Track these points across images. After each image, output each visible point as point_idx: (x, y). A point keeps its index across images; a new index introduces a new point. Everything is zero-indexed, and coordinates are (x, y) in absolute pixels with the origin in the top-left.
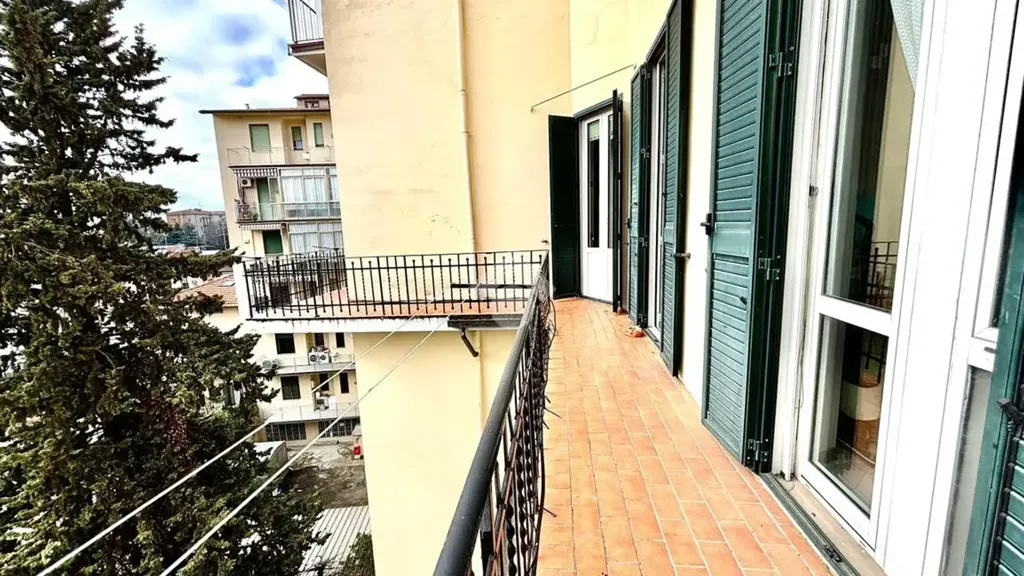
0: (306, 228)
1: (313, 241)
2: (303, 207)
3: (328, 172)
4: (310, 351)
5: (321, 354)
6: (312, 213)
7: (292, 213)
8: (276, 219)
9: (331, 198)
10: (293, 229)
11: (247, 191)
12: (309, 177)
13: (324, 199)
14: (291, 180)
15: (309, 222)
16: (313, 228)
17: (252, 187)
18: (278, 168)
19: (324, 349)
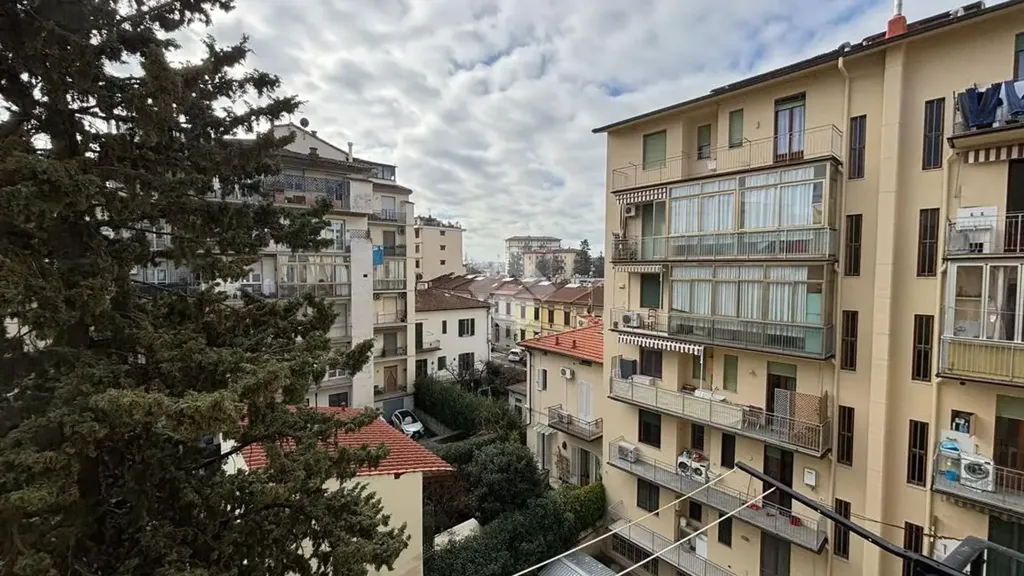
0: (695, 273)
1: (704, 293)
2: (695, 242)
3: (742, 183)
4: (681, 454)
5: (695, 465)
6: (710, 250)
7: (680, 250)
8: (657, 257)
9: (742, 225)
10: (678, 273)
11: (629, 222)
12: (712, 196)
13: (730, 226)
14: (684, 202)
15: (701, 263)
16: (705, 273)
17: (637, 215)
18: (669, 187)
19: (701, 458)
